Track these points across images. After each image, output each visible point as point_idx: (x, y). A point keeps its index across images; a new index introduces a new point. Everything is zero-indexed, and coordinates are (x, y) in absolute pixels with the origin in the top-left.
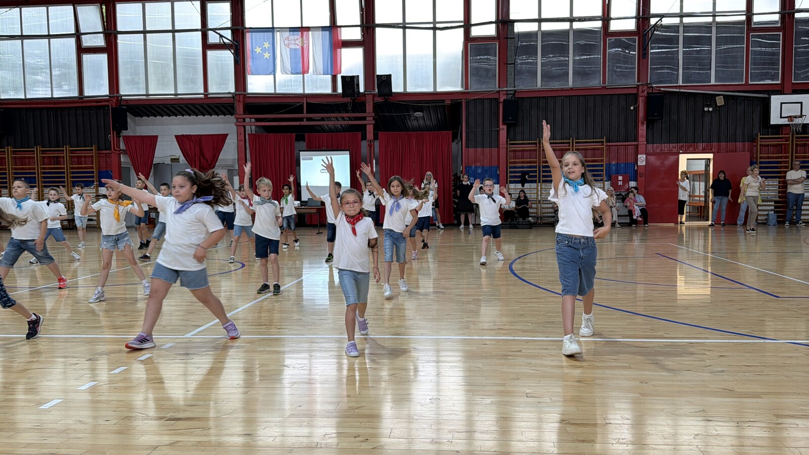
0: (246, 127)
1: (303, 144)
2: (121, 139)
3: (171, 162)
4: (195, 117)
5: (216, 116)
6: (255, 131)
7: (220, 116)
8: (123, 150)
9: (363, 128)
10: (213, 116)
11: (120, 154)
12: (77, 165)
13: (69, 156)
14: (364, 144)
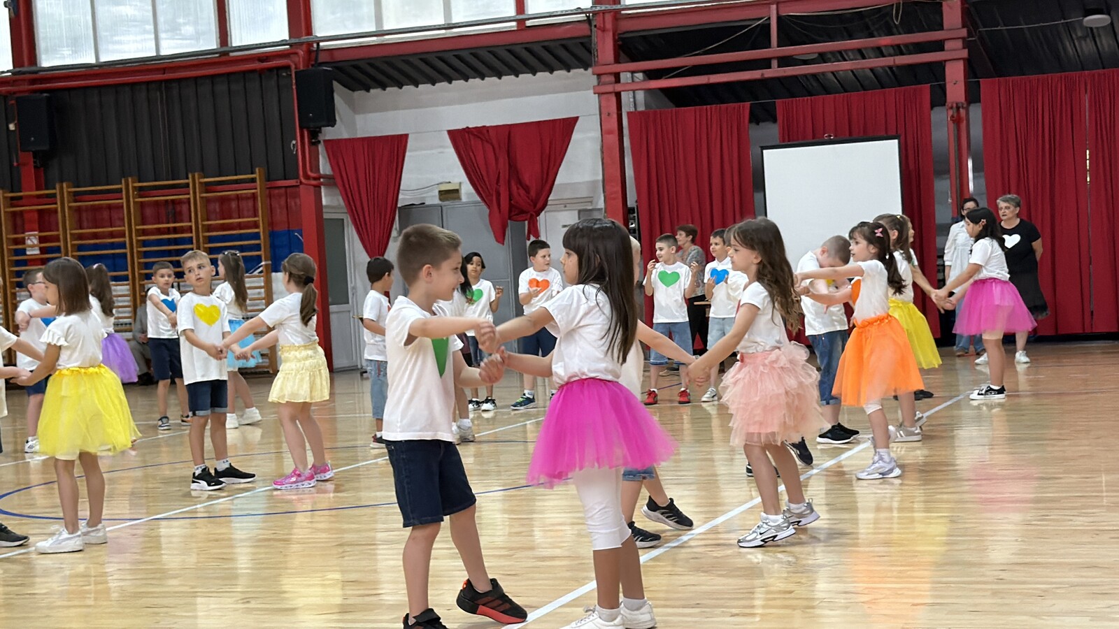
0: (622, 93)
1: (772, 130)
2: (321, 148)
3: (440, 200)
4: (495, 79)
5: (547, 74)
6: (646, 105)
7: (555, 72)
8: (325, 177)
9: (936, 73)
10: (539, 74)
11: (318, 187)
12: (221, 219)
13: (201, 198)
14: (940, 119)
